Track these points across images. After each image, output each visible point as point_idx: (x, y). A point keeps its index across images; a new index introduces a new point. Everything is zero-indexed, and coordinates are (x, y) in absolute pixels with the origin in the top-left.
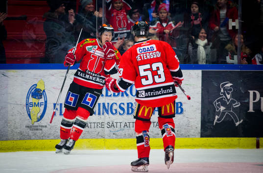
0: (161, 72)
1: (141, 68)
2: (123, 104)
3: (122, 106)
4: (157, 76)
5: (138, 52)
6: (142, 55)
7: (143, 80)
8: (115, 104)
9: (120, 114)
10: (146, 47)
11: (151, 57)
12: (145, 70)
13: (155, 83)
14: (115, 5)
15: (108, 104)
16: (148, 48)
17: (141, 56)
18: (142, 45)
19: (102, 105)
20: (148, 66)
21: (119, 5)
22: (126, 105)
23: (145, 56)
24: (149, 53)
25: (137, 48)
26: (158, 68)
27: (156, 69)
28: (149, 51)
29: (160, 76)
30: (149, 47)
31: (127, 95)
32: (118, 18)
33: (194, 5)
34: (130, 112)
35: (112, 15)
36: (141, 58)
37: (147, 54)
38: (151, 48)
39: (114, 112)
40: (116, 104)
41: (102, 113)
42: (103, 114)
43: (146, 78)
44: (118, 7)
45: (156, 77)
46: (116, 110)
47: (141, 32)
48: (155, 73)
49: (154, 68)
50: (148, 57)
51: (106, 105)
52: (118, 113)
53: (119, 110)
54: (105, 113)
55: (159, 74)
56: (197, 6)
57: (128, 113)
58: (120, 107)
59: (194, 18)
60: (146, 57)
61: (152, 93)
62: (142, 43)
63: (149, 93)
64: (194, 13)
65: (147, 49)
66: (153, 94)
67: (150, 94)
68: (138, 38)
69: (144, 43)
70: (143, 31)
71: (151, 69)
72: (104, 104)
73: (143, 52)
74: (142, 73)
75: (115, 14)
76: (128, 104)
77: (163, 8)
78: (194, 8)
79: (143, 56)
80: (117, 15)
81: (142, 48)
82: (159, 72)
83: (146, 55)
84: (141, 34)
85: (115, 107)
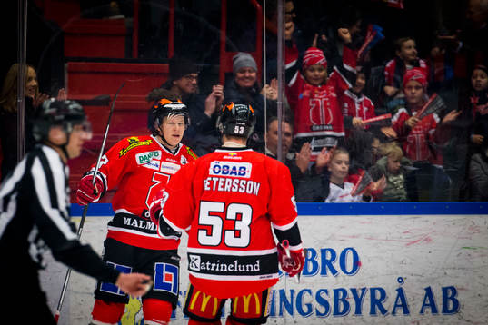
0: (244, 225)
1: (206, 207)
2: (326, 291)
3: (323, 295)
4: (232, 233)
5: (211, 172)
6: (215, 179)
7: (202, 234)
8: (307, 293)
9: (318, 314)
10: (231, 165)
11: (234, 190)
12: (211, 214)
13: (222, 245)
14: (311, 74)
15: (292, 291)
16: (234, 168)
17: (212, 182)
18: (225, 157)
19: (278, 295)
20: (219, 207)
21: (317, 73)
22: (332, 294)
23: (221, 184)
24: (233, 179)
25: (213, 160)
26: (239, 216)
27: (234, 217)
28: (233, 175)
29: (238, 234)
30: (238, 165)
31: (334, 272)
32: (313, 102)
33: (479, 72)
34: (341, 308)
35: (300, 97)
36: (211, 186)
37: (228, 180)
38: (241, 168)
39: (305, 309)
40: (309, 291)
41: (278, 312)
42: (281, 314)
43: (209, 230)
44: (316, 78)
45: (230, 234)
46: (309, 306)
47: (237, 128)
48: (229, 225)
49: (231, 215)
50: (228, 187)
51: (288, 295)
52: (314, 311)
53: (316, 305)
54: (286, 313)
55: (237, 228)
56: (485, 74)
57: (336, 313)
58: (319, 299)
59: (477, 101)
60: (223, 187)
61: (213, 265)
62: (227, 154)
63: (208, 264)
64: (478, 89)
65: (231, 169)
66: (215, 268)
67: (210, 267)
68: (229, 139)
69: (232, 153)
70: (240, 126)
71: (223, 215)
72: (282, 293)
73: (220, 174)
74: (204, 219)
75: (306, 93)
76: (336, 291)
77: (414, 78)
78: (479, 78)
79: (218, 182)
80: (312, 96)
81: (222, 164)
82: (239, 225)
83: (224, 183)
84: (236, 132)
85: (307, 298)
